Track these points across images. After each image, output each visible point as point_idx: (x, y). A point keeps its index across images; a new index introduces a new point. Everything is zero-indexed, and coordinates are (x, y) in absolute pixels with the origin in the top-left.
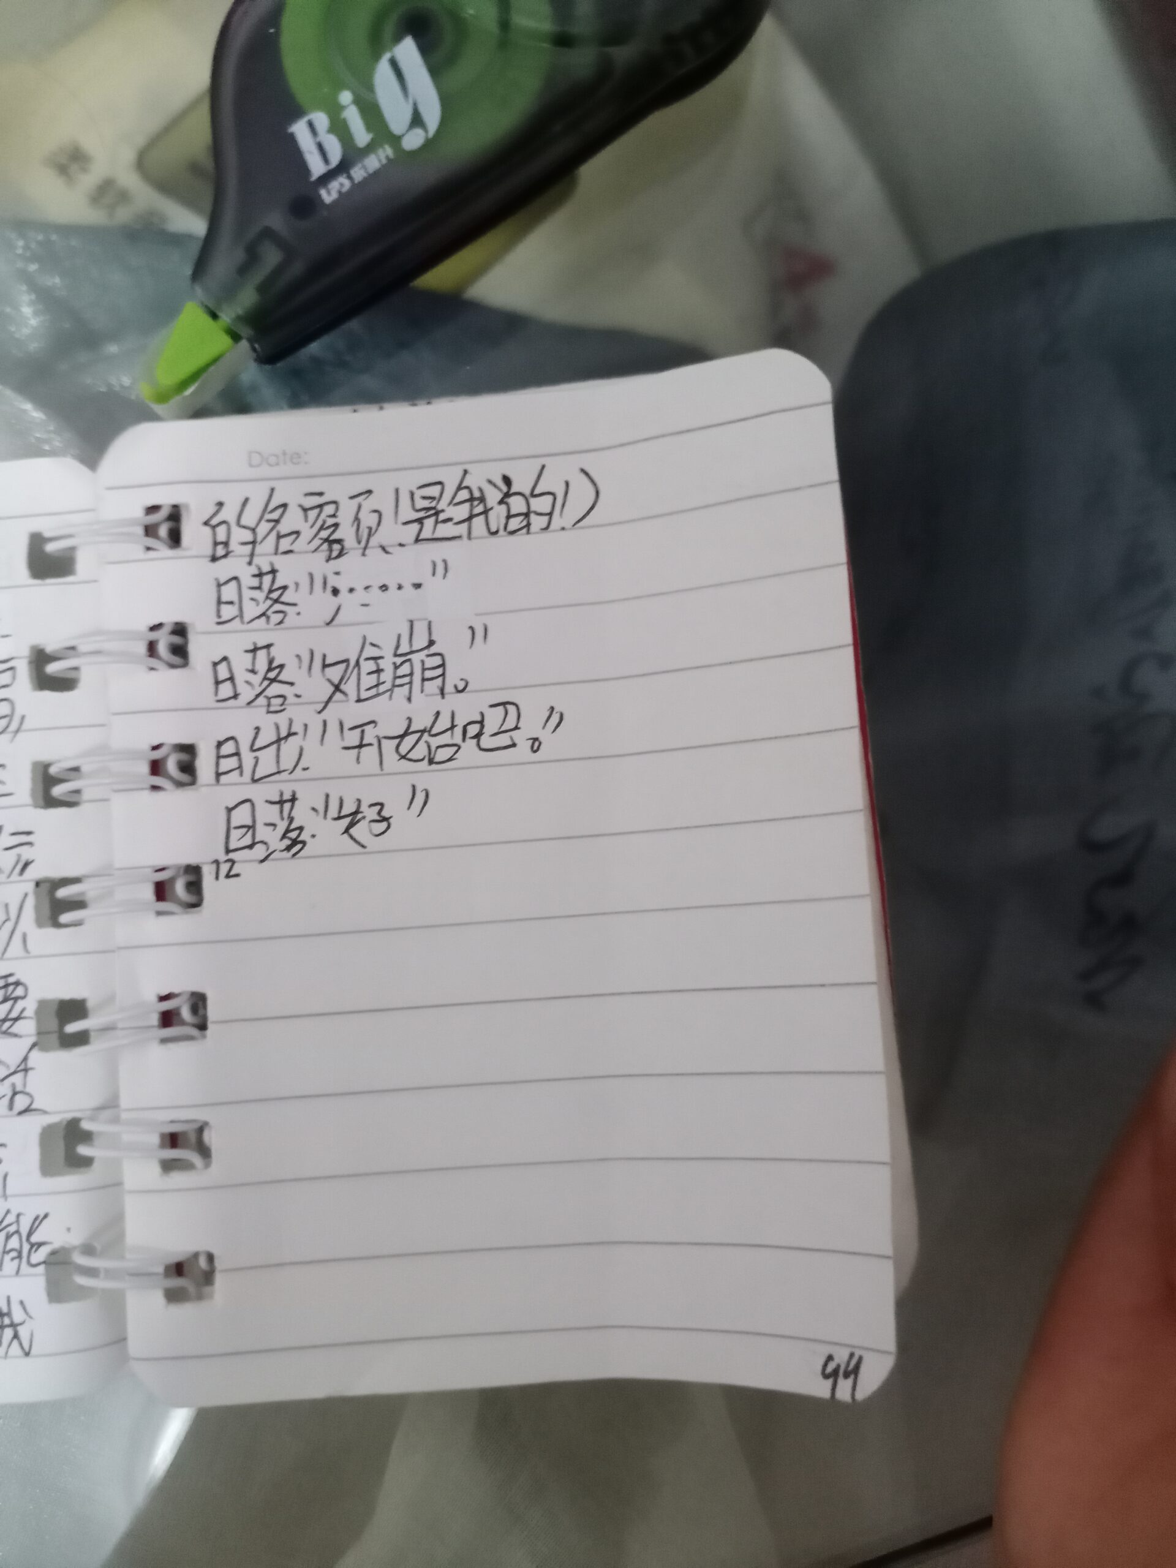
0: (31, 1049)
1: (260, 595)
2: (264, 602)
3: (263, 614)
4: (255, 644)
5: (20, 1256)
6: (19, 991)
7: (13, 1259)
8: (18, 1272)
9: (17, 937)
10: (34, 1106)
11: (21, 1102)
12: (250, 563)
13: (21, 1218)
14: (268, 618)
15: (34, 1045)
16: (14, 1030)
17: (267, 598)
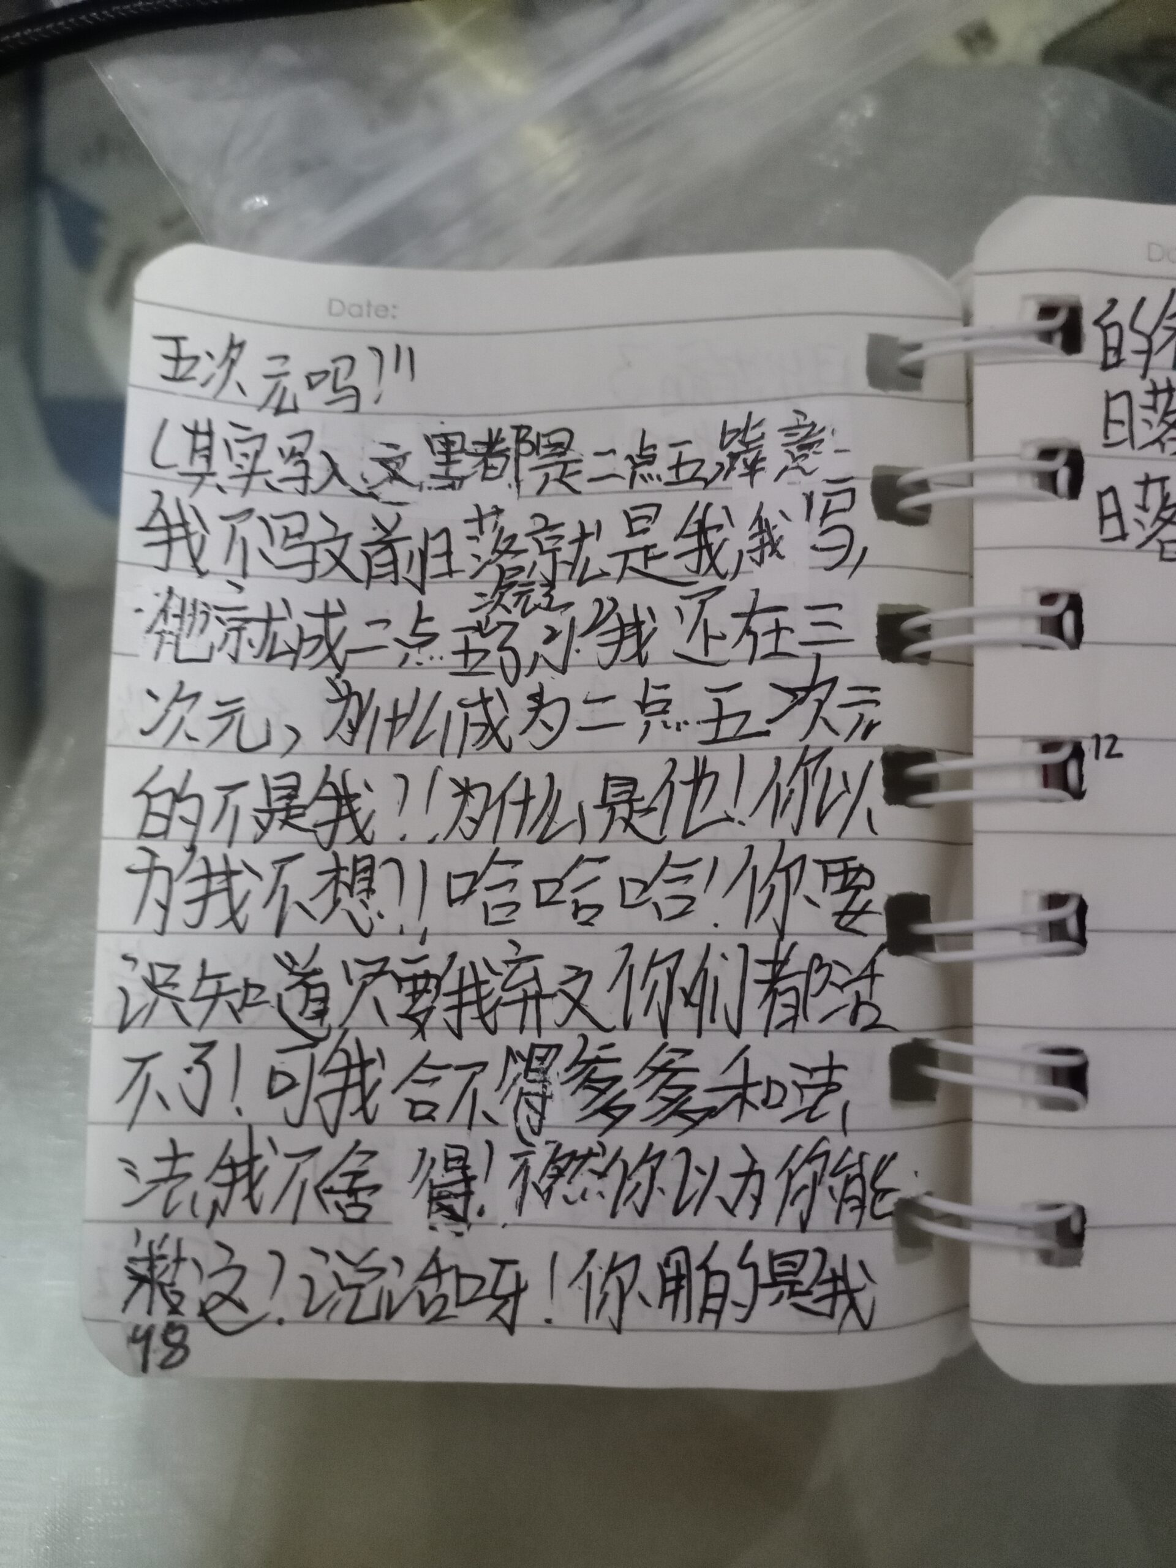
0: (878, 952)
1: (1155, 418)
2: (1159, 425)
3: (1158, 440)
4: (1147, 475)
5: (862, 1206)
6: (864, 879)
7: (852, 1209)
8: (858, 1226)
9: (860, 813)
10: (881, 1021)
11: (866, 1015)
12: (1144, 376)
13: (865, 1158)
14: (1163, 445)
15: (881, 948)
16: (857, 925)
17: (1162, 421)
